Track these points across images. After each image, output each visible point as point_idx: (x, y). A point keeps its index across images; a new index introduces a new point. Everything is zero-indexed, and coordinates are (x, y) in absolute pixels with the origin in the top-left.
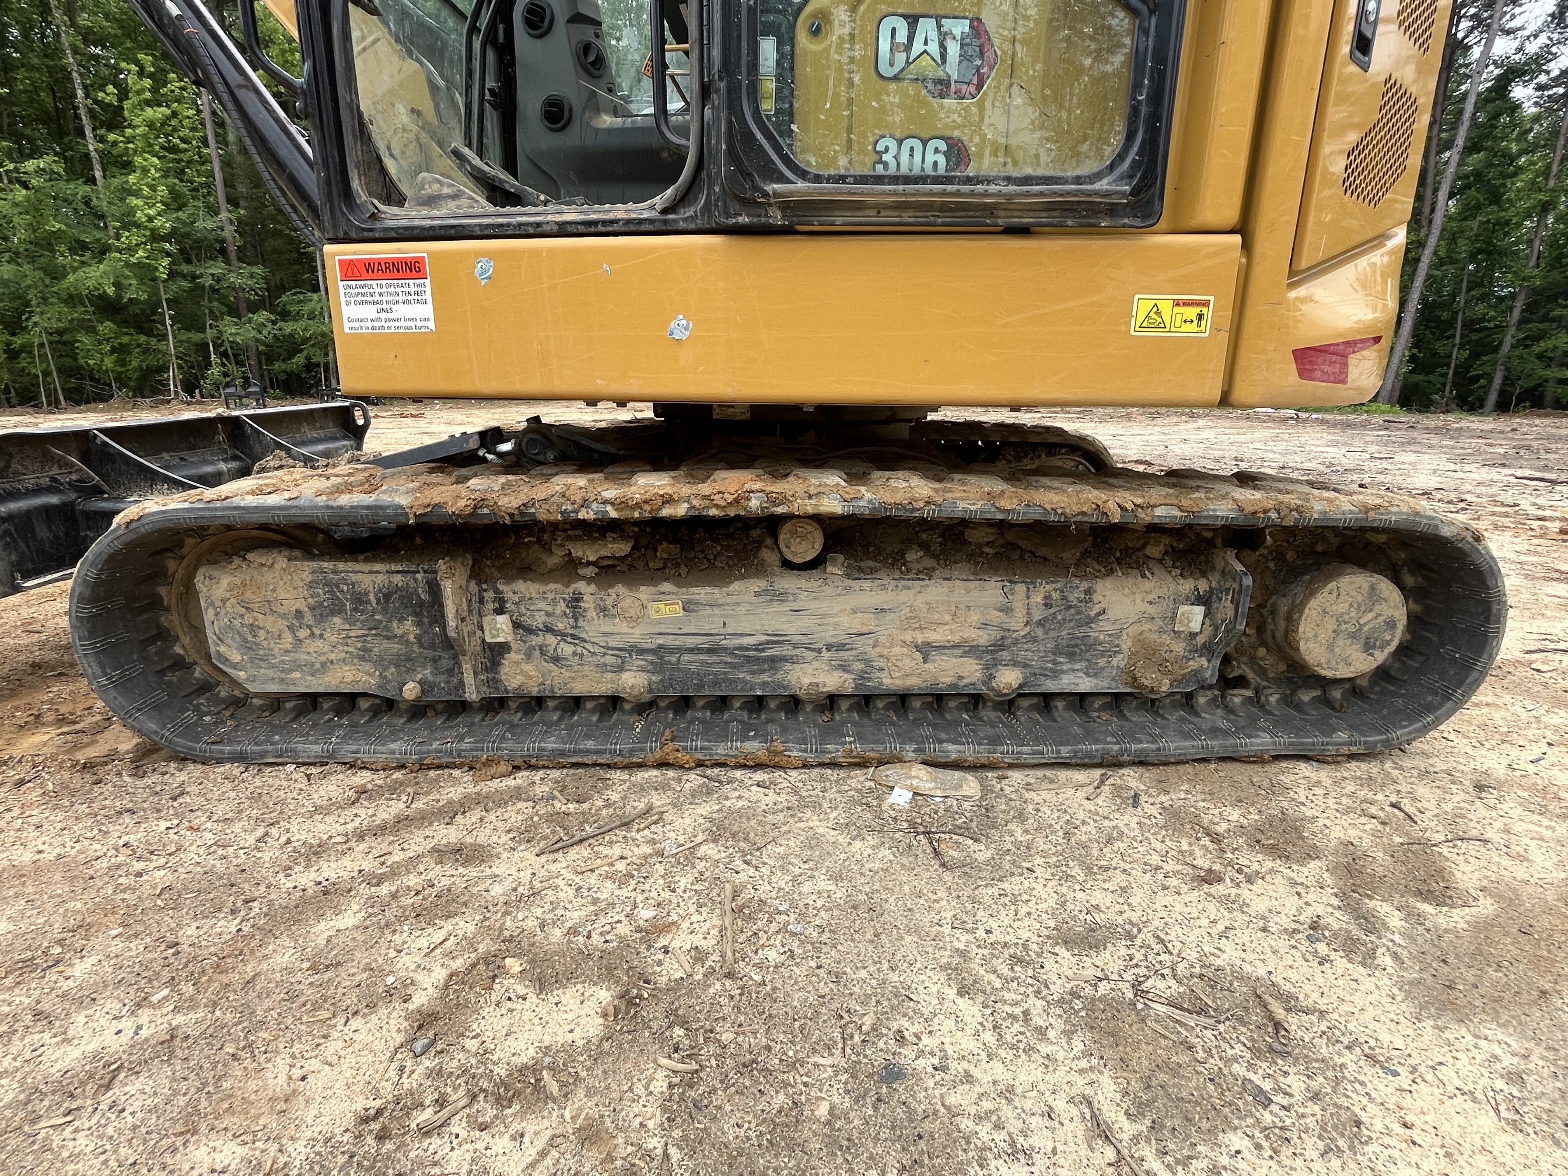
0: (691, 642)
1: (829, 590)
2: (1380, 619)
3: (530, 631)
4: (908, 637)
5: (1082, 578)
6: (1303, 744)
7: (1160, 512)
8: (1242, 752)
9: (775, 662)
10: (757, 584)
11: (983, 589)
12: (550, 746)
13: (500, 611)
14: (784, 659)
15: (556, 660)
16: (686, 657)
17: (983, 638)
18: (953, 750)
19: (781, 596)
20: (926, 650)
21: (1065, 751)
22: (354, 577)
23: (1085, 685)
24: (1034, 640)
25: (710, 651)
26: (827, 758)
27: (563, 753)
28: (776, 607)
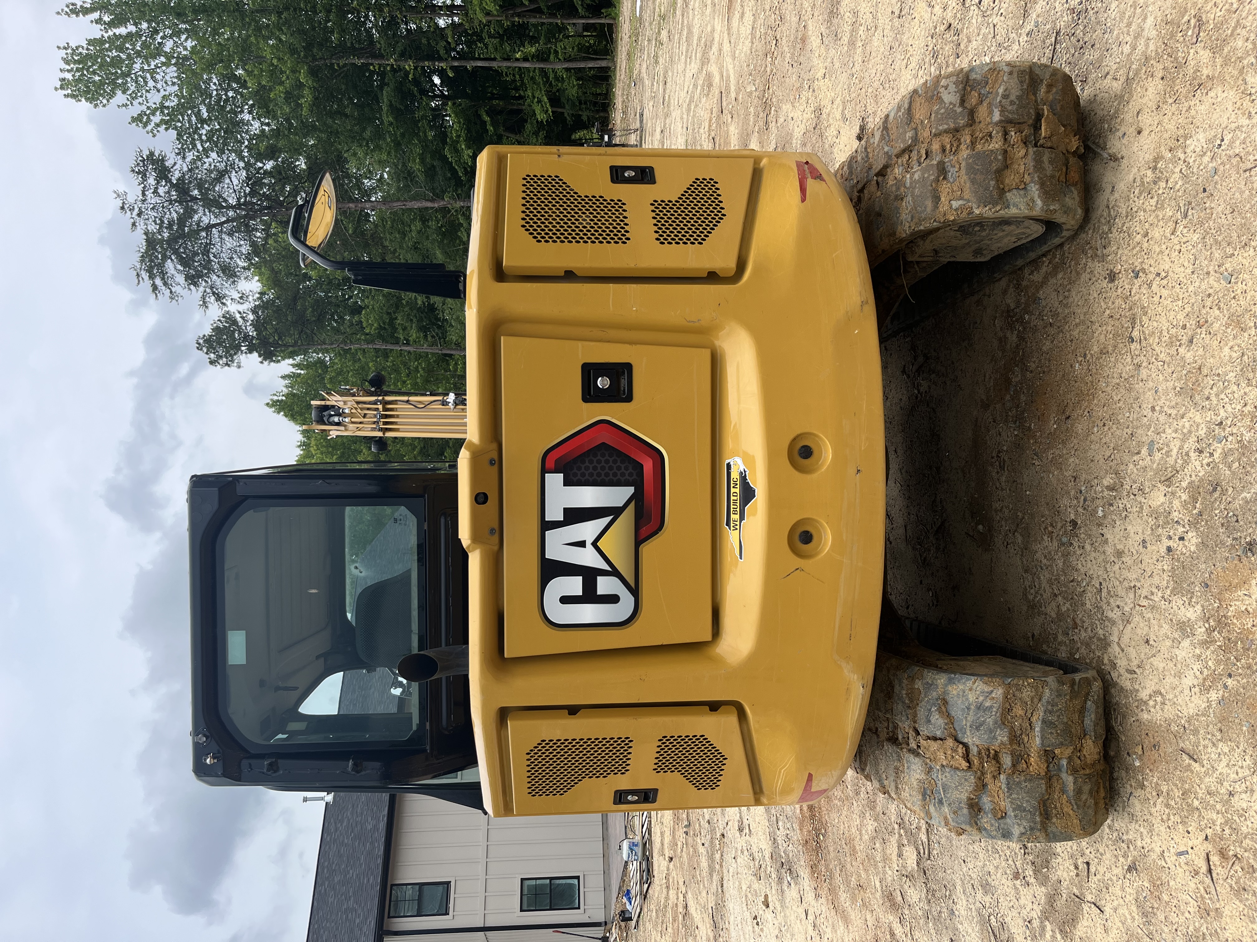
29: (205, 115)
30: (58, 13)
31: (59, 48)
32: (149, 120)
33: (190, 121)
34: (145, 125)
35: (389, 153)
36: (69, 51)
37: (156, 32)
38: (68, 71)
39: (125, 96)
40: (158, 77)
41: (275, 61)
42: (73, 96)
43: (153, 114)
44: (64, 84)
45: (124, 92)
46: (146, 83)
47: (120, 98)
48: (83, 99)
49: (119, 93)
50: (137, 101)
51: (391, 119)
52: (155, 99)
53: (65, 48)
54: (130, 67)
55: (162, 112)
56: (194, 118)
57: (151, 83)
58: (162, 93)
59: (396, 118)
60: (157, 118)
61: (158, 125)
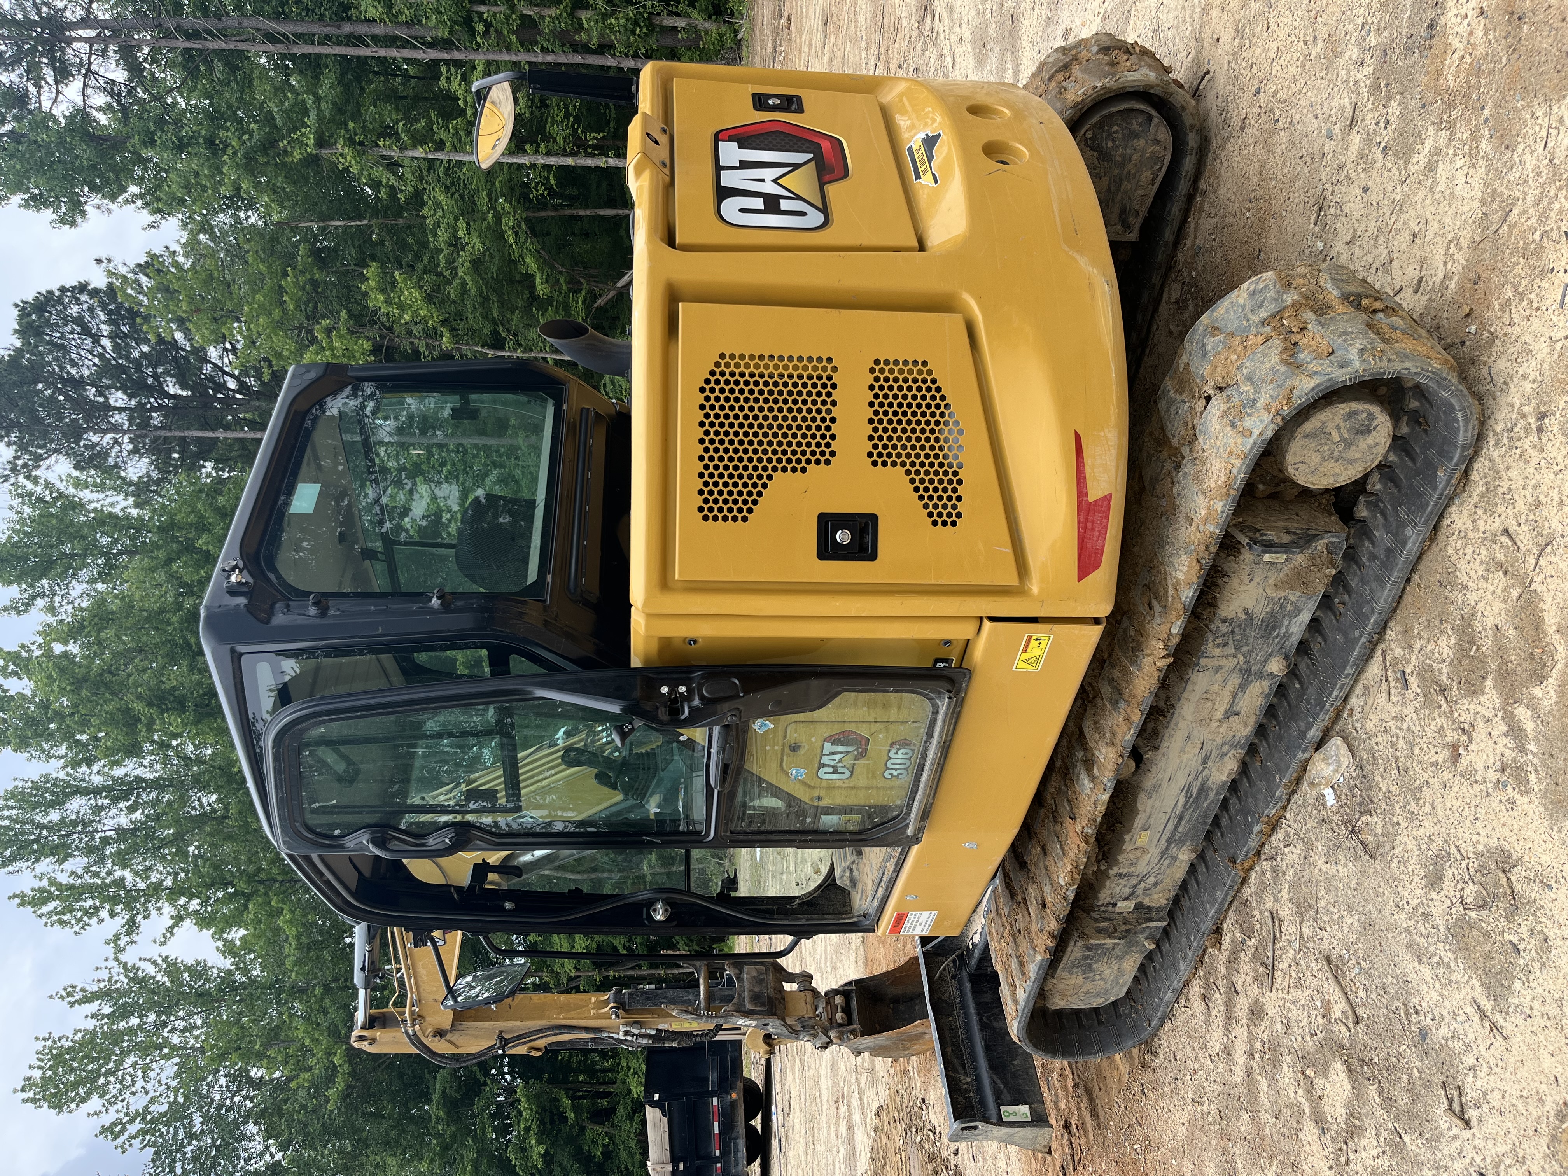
0: (1170, 826)
1: (1162, 764)
2: (1342, 425)
3: (1133, 893)
4: (1215, 724)
5: (1211, 621)
6: (1431, 513)
7: (1175, 631)
8: (1413, 557)
9: (1203, 789)
10: (1142, 797)
11: (1195, 684)
12: (1212, 912)
13: (1115, 905)
14: (1203, 785)
15: (1156, 884)
16: (1180, 829)
17: (1235, 680)
18: (1314, 733)
19: (1156, 788)
20: (1230, 713)
21: (1349, 670)
22: (1072, 958)
23: (1305, 617)
24: (1250, 652)
25: (1181, 818)
26: (1285, 797)
27: (1219, 910)
28: (1163, 790)
29: (197, 1128)
30: (51, 997)
31: (37, 1039)
32: (124, 1129)
33: (176, 1134)
34: (117, 1136)
35: (432, 1161)
36: (49, 1043)
37: (165, 1024)
38: (39, 1067)
39: (102, 1101)
40: (152, 1074)
41: (307, 1042)
42: (34, 1100)
43: (131, 1121)
44: (28, 1084)
45: (101, 1096)
46: (134, 1082)
47: (95, 1103)
48: (46, 1105)
49: (95, 1097)
50: (115, 1107)
51: (441, 1113)
52: (138, 1103)
53: (45, 1039)
54: (119, 1064)
55: (144, 1119)
56: (181, 1132)
57: (140, 1083)
58: (152, 1094)
59: (448, 1114)
60: (133, 1129)
61: (133, 1137)
